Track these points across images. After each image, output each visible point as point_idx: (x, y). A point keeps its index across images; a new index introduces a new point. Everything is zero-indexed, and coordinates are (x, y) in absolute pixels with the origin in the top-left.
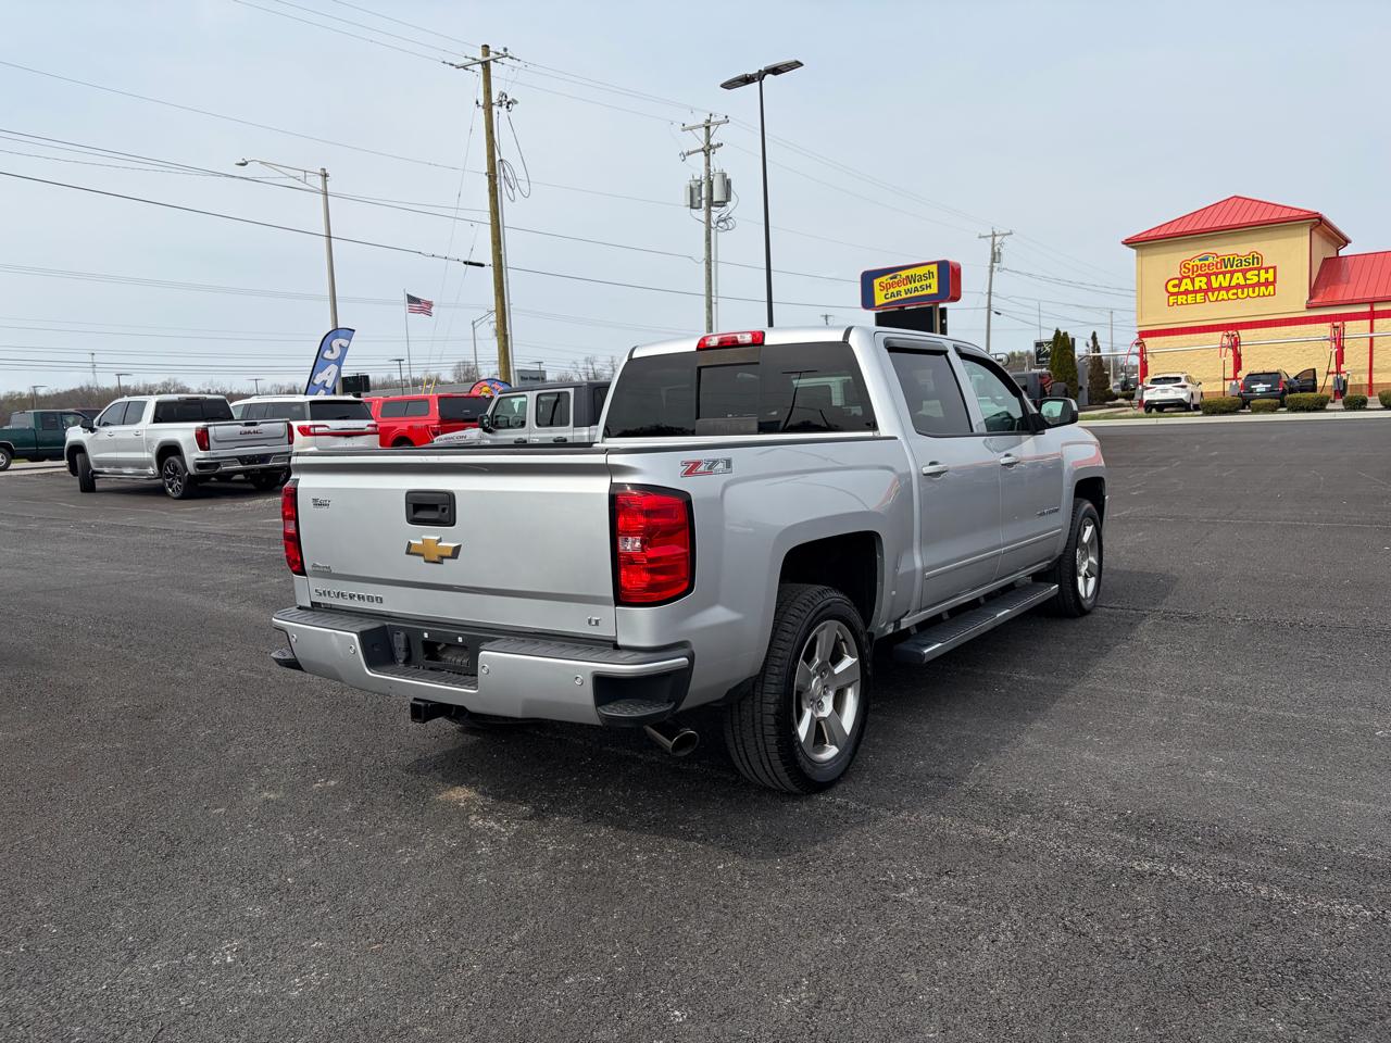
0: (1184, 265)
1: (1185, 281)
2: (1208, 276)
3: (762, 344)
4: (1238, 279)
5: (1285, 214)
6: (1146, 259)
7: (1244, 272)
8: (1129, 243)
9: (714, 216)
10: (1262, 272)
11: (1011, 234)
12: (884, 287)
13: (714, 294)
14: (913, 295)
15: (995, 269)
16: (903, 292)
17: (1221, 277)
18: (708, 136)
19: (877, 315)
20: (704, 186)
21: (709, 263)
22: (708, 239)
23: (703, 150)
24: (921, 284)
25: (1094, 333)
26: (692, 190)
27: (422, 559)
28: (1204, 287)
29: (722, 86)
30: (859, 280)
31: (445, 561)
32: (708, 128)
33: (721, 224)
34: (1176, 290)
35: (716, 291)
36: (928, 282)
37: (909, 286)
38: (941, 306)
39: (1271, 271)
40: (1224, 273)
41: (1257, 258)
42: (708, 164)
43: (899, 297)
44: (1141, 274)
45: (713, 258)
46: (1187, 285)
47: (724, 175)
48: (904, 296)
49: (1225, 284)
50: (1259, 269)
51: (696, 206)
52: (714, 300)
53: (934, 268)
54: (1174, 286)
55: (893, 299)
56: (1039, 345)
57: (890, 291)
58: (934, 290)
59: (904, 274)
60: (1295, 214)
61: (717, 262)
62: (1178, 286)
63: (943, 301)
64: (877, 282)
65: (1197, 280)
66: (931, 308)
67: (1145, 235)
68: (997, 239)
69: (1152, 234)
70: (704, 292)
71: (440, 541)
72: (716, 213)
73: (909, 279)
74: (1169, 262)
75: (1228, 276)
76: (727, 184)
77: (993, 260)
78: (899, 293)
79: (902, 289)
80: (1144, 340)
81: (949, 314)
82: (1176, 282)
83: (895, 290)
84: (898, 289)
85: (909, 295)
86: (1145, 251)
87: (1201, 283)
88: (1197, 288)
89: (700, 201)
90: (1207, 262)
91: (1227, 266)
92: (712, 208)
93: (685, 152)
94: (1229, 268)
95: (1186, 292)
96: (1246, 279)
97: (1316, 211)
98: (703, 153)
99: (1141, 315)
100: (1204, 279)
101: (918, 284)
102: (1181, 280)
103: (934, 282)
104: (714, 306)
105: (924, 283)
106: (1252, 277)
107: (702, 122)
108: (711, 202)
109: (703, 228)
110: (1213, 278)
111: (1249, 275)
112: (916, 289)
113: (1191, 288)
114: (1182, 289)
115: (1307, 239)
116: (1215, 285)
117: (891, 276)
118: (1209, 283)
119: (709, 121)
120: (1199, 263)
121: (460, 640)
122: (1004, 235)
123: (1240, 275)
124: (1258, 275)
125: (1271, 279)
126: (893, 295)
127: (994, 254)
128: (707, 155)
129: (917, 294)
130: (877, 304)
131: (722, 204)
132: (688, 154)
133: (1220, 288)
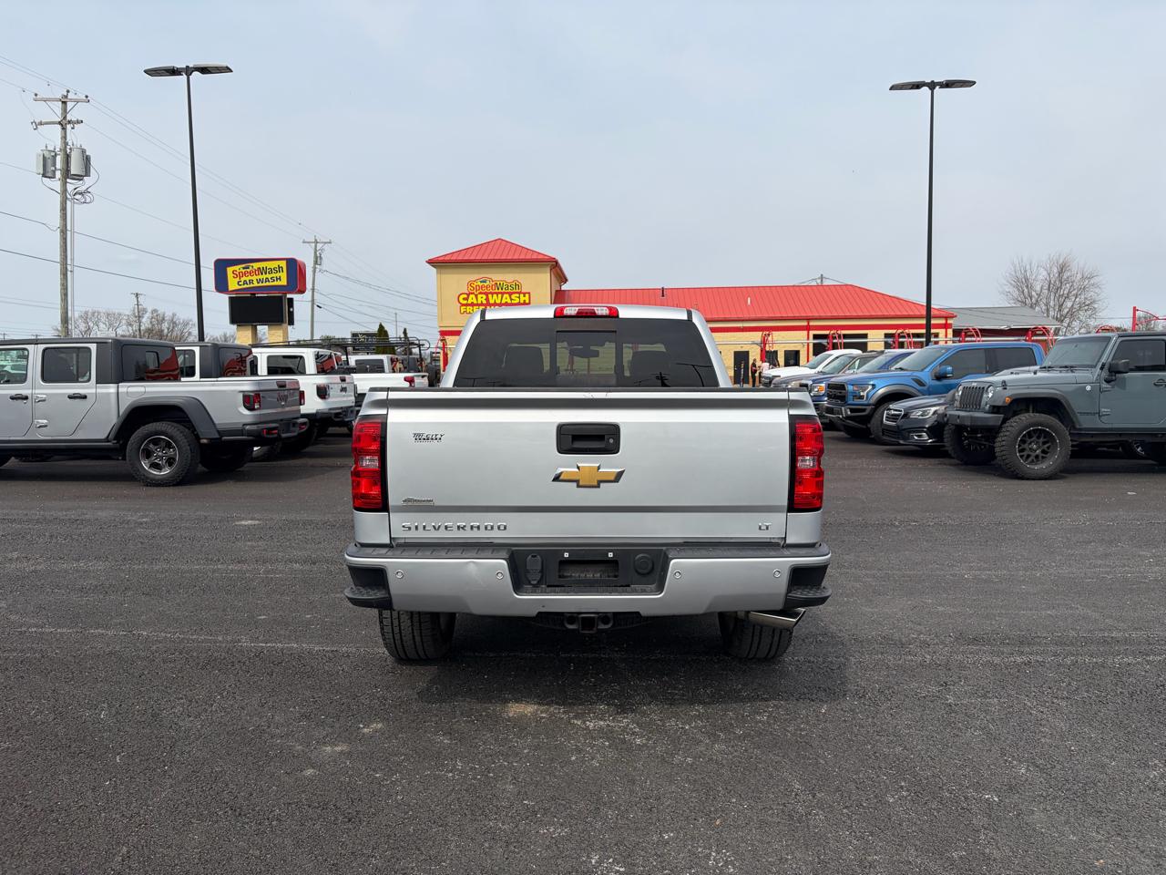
0: (470, 284)
1: (471, 296)
2: (487, 294)
3: (618, 316)
4: (506, 299)
5: (535, 257)
6: (443, 276)
7: (510, 294)
8: (431, 262)
9: (70, 188)
10: (522, 295)
11: (330, 243)
12: (236, 275)
13: (69, 262)
14: (264, 284)
15: (317, 270)
16: (255, 281)
17: (495, 295)
18: (65, 111)
19: (230, 298)
20: (59, 159)
21: (64, 231)
22: (64, 209)
23: (60, 123)
24: (272, 275)
25: (405, 330)
26: (44, 158)
27: (575, 484)
28: (485, 302)
29: (145, 71)
30: (213, 267)
31: (602, 485)
32: (64, 103)
33: (78, 197)
34: (465, 302)
35: (72, 260)
36: (278, 275)
37: (261, 277)
38: (289, 296)
39: (527, 295)
40: (497, 294)
41: (518, 285)
42: (64, 137)
43: (252, 285)
44: (440, 288)
45: (69, 228)
46: (472, 299)
47: (83, 151)
48: (256, 284)
49: (498, 301)
50: (519, 293)
51: (49, 175)
52: (69, 268)
53: (283, 264)
54: (464, 299)
55: (246, 286)
56: (354, 335)
57: (243, 279)
58: (284, 282)
59: (256, 265)
60: (540, 257)
61: (73, 232)
62: (466, 299)
63: (290, 293)
64: (230, 270)
65: (479, 296)
66: (281, 297)
67: (442, 258)
68: (319, 246)
69: (447, 258)
70: (58, 259)
71: (599, 468)
72: (72, 185)
73: (260, 271)
74: (460, 281)
75: (500, 295)
76: (87, 161)
77: (316, 263)
78: (251, 281)
79: (254, 278)
80: (446, 337)
81: (296, 304)
82: (465, 296)
83: (247, 279)
84: (250, 278)
85: (261, 284)
86: (443, 271)
87: (482, 299)
88: (479, 302)
89: (54, 172)
90: (486, 284)
91: (499, 289)
92: (68, 180)
93: (37, 121)
94: (500, 290)
95: (472, 305)
96: (511, 299)
97: (552, 255)
98: (59, 126)
99: (441, 318)
100: (484, 297)
101: (269, 276)
102: (468, 295)
103: (284, 275)
104: (69, 273)
105: (274, 275)
106: (515, 299)
107: (59, 96)
108: (67, 174)
109: (58, 198)
110: (490, 296)
111: (513, 296)
112: (267, 280)
113: (475, 302)
114: (470, 302)
115: (549, 275)
116: (492, 301)
117: (244, 266)
118: (487, 299)
119: (66, 97)
120: (480, 284)
121: (611, 555)
122: (326, 243)
123: (507, 296)
124: (519, 297)
125: (527, 302)
126: (245, 282)
127: (316, 257)
128: (64, 129)
129: (268, 284)
130: (231, 288)
131: (79, 177)
132: (41, 124)
133: (495, 304)
